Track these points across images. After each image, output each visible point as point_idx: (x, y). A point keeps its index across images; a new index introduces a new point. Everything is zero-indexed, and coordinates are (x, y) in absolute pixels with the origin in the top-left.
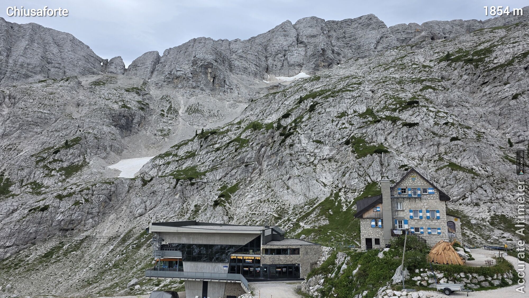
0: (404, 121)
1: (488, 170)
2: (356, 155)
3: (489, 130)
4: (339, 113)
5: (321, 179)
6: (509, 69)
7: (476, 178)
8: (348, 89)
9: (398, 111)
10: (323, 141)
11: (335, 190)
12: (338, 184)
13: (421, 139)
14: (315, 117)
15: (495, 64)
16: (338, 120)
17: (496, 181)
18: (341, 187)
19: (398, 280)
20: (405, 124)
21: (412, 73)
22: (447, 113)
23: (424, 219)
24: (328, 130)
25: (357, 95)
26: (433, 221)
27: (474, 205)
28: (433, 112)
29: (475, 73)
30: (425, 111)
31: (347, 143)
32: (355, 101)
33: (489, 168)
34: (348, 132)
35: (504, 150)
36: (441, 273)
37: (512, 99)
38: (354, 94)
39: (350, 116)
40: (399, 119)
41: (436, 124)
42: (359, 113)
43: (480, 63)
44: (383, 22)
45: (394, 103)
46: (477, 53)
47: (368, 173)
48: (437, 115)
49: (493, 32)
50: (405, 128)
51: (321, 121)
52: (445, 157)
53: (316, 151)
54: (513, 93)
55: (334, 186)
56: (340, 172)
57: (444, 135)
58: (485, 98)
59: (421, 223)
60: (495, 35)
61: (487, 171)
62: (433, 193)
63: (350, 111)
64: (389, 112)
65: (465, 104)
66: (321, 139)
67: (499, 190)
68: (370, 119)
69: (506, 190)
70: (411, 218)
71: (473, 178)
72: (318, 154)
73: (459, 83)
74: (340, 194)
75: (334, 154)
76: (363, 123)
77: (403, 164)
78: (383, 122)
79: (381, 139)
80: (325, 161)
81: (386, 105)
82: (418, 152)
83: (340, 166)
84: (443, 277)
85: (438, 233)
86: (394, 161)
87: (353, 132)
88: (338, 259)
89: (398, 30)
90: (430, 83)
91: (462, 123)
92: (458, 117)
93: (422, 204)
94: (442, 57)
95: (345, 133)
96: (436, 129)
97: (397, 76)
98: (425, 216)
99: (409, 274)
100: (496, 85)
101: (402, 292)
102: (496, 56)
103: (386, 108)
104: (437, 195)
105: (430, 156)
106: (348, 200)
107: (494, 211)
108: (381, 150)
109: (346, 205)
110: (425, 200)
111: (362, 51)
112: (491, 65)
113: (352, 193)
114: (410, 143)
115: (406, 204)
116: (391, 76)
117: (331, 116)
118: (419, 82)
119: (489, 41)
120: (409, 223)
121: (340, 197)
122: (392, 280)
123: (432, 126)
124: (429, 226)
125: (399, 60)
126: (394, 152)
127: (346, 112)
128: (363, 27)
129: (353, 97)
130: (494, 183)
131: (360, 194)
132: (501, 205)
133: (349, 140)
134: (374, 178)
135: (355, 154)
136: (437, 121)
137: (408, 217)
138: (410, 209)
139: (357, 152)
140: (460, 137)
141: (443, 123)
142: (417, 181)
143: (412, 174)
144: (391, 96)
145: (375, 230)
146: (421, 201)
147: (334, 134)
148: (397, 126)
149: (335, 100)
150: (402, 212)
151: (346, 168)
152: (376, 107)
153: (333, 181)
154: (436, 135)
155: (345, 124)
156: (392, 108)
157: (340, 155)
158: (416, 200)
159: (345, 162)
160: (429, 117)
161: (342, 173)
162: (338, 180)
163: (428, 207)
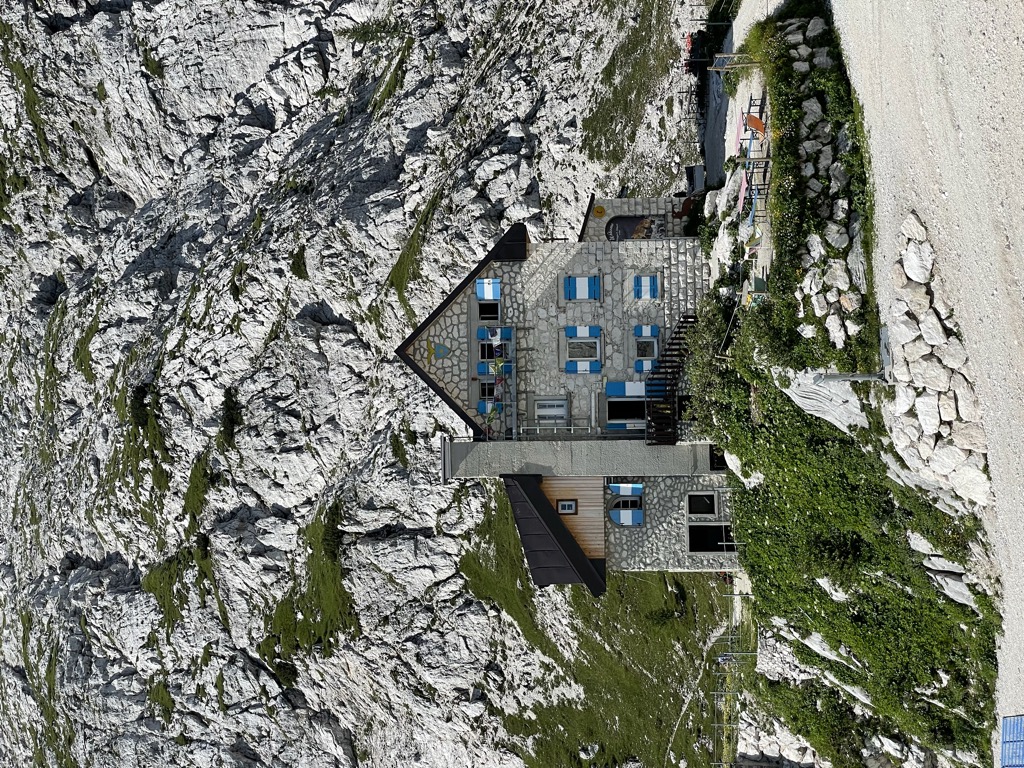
0: (214, 442)
2: (342, 637)
6: (46, 78)
7: (450, 201)
8: (42, 670)
9: (166, 467)
11: (496, 729)
12: (465, 718)
15: (19, 124)
16: (182, 714)
18: (481, 705)
19: (850, 407)
23: (602, 322)
26: (608, 287)
28: (185, 337)
30: (176, 363)
31: (287, 676)
32: (105, 638)
34: (239, 673)
37: (162, 77)
39: (168, 663)
40: (203, 460)
41: (234, 327)
42: (160, 625)
45: (131, 479)
47: (422, 589)
48: (201, 323)
50: (244, 440)
52: (366, 300)
54: (139, 74)
55: (475, 737)
56: (416, 710)
57: (279, 301)
58: (148, 164)
59: (617, 334)
61: (425, 168)
62: (498, 282)
63: (148, 662)
64: (166, 501)
68: (189, 576)
70: (597, 368)
71: (448, 211)
74: (510, 709)
75: (335, 738)
76: (203, 605)
78: (207, 524)
79: (282, 535)
81: (137, 512)
82: (342, 394)
83: (390, 708)
87: (243, 652)
90: (64, 346)
93: (543, 326)
95: (245, 684)
96: (255, 329)
98: (589, 317)
99: (821, 362)
100: (103, 123)
101: (896, 380)
103: (149, 513)
104: (506, 269)
105: (360, 352)
106: (538, 674)
107: (570, 150)
108: (326, 534)
109: (557, 682)
110: (524, 312)
112: (25, 135)
113: (505, 658)
115: (543, 386)
118: (54, 387)
120: (621, 377)
121: (521, 711)
122: (853, 429)
123: (240, 342)
127: (149, 681)
132: (547, 128)
133: (278, 667)
134: (445, 566)
135: (337, 641)
136: (222, 322)
137: (593, 378)
138: (560, 370)
139: (331, 632)
140: (290, 248)
141: (231, 302)
142: (449, 340)
143: (422, 356)
144: (98, 493)
145: (653, 511)
146: (528, 329)
147: (244, 732)
148: (229, 471)
149: (88, 732)
150: (575, 403)
151: (398, 682)
152: (141, 554)
153: (456, 743)
154: (277, 328)
155: (201, 683)
156: (152, 488)
157: (338, 708)
158: (523, 344)
159: (371, 686)
160: (204, 351)
161: (418, 698)
162: (449, 720)
163: (551, 304)
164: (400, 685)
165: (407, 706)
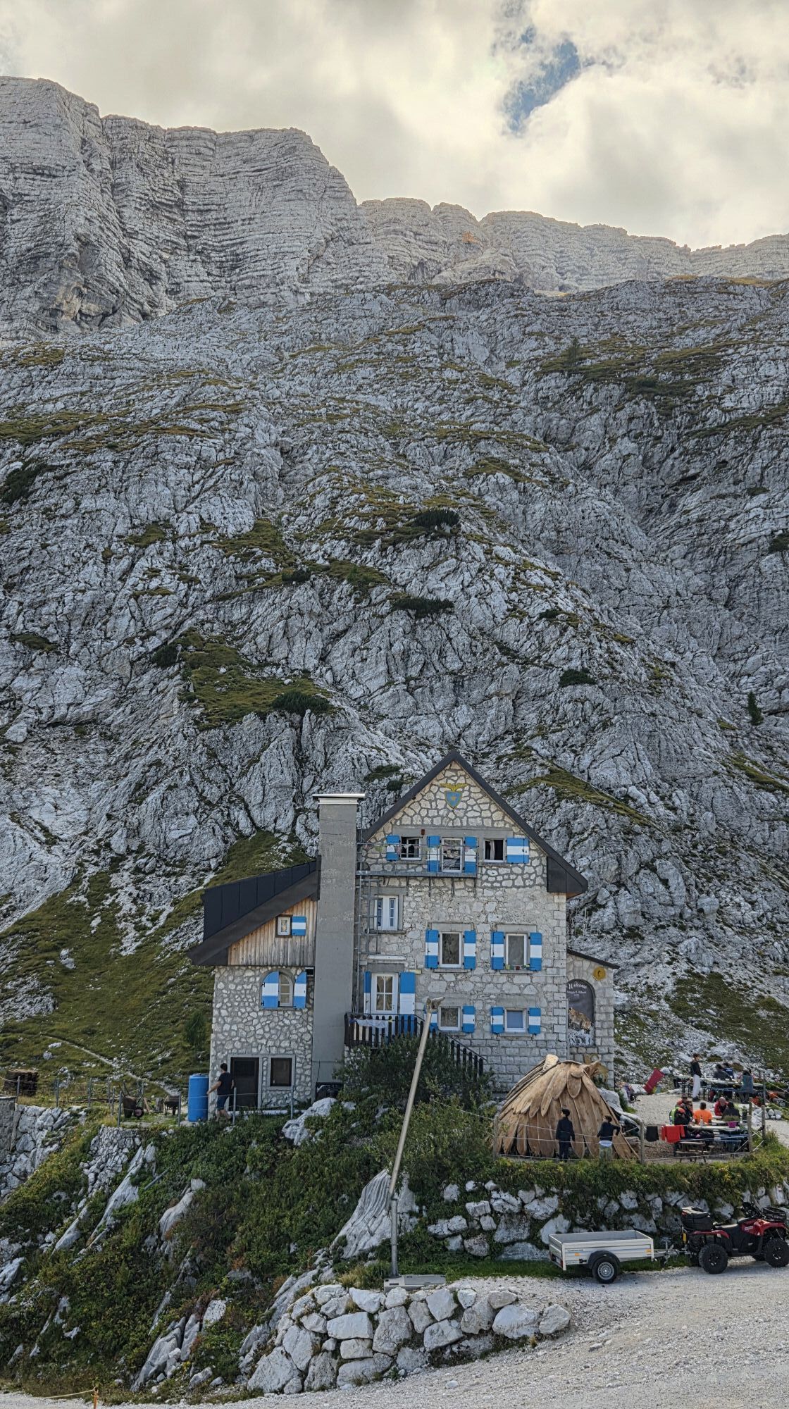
0: (399, 590)
1: (677, 802)
2: (198, 712)
3: (689, 655)
4: (137, 522)
5: (35, 814)
6: (771, 437)
7: (637, 834)
8: (184, 423)
9: (377, 543)
10: (56, 638)
11: (96, 864)
12: (110, 833)
13: (457, 666)
14: (28, 527)
15: (725, 411)
16: (133, 555)
17: (700, 848)
18: (122, 849)
19: (366, 1238)
20: (404, 603)
21: (441, 400)
22: (555, 576)
23: (479, 971)
24: (83, 592)
25: (221, 456)
26: (517, 979)
27: (625, 937)
28: (507, 564)
29: (660, 437)
30: (480, 555)
31: (164, 657)
32: (211, 482)
33: (681, 798)
34: (169, 611)
35: (732, 733)
36: (548, 1194)
37: (771, 550)
38: (208, 448)
39: (183, 543)
40: (383, 579)
41: (514, 611)
42: (222, 536)
43: (677, 401)
44: (341, 177)
45: (366, 509)
46: (669, 363)
47: (240, 793)
48: (519, 580)
49: (729, 293)
50: (400, 621)
51: (55, 548)
52: (537, 744)
53: (21, 682)
54: (774, 528)
55: (91, 843)
56: (122, 784)
57: (539, 657)
58: (682, 535)
59: (467, 987)
60: (733, 304)
61: (674, 809)
62: (525, 860)
63: (186, 523)
64: (343, 543)
65: (616, 547)
66: (51, 629)
67: (709, 880)
68: (267, 564)
69: (730, 883)
70: (431, 963)
71: (628, 832)
72: (29, 695)
73: (604, 466)
74: (115, 880)
75: (100, 704)
76: (239, 578)
77: (385, 763)
78: (319, 583)
79: (304, 654)
80: (57, 732)
81: (334, 514)
82: (443, 718)
83: (127, 758)
84: (555, 1214)
85: (530, 1029)
86: (350, 750)
87: (191, 615)
88: (98, 1160)
89: (396, 221)
90: (502, 449)
91: (605, 621)
92: (593, 596)
93: (477, 907)
94: (550, 354)
95: (158, 616)
96: (512, 632)
97: (383, 403)
98: (485, 957)
99: (416, 1208)
100: (724, 491)
101: (388, 1290)
102: (730, 382)
103: (332, 528)
104: (539, 870)
105: (484, 737)
106: (150, 909)
107: (689, 961)
108: (304, 697)
109: (139, 928)
110: (492, 888)
111: (247, 282)
112: (714, 415)
113: (168, 875)
114: (415, 679)
115: (413, 904)
116: (360, 397)
117: (104, 532)
118: (462, 439)
119: (713, 324)
120: (420, 989)
121: (113, 892)
122: (344, 1242)
123: (500, 616)
124: (498, 999)
125: (397, 337)
126: (352, 711)
127: (167, 524)
128: (258, 180)
129: (203, 462)
130: (695, 856)
131: (200, 882)
132: (712, 937)
133: (173, 648)
134: (264, 816)
135: (195, 706)
136: (520, 601)
137: (421, 959)
138: (429, 924)
139: (203, 701)
140: (593, 670)
141: (540, 610)
142: (465, 806)
143: (449, 778)
144: (355, 478)
145: (276, 1020)
146: (475, 892)
147: (111, 615)
148: (369, 605)
149: (122, 464)
150: (395, 939)
151: (150, 766)
152: (293, 518)
153: (86, 823)
154: (512, 655)
155: (162, 574)
156: (357, 530)
157: (130, 707)
158: (457, 886)
159: (148, 740)
160: (493, 583)
161: (133, 786)
162: (109, 817)
163: (500, 916)
164: (147, 769)
165: (126, 775)
